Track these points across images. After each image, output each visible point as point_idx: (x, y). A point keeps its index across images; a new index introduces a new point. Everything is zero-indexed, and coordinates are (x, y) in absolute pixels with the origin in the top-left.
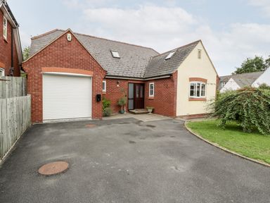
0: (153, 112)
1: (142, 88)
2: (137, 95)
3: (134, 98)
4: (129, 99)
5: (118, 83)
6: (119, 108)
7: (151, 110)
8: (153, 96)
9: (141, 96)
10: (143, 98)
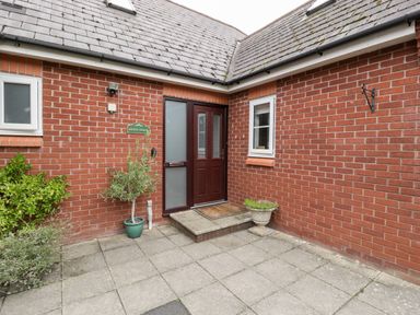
0: (272, 223)
1: (218, 120)
2: (201, 151)
3: (191, 163)
4: (166, 166)
5: (112, 93)
6: (119, 211)
7: (266, 218)
8: (271, 151)
9: (217, 154)
10: (224, 162)
